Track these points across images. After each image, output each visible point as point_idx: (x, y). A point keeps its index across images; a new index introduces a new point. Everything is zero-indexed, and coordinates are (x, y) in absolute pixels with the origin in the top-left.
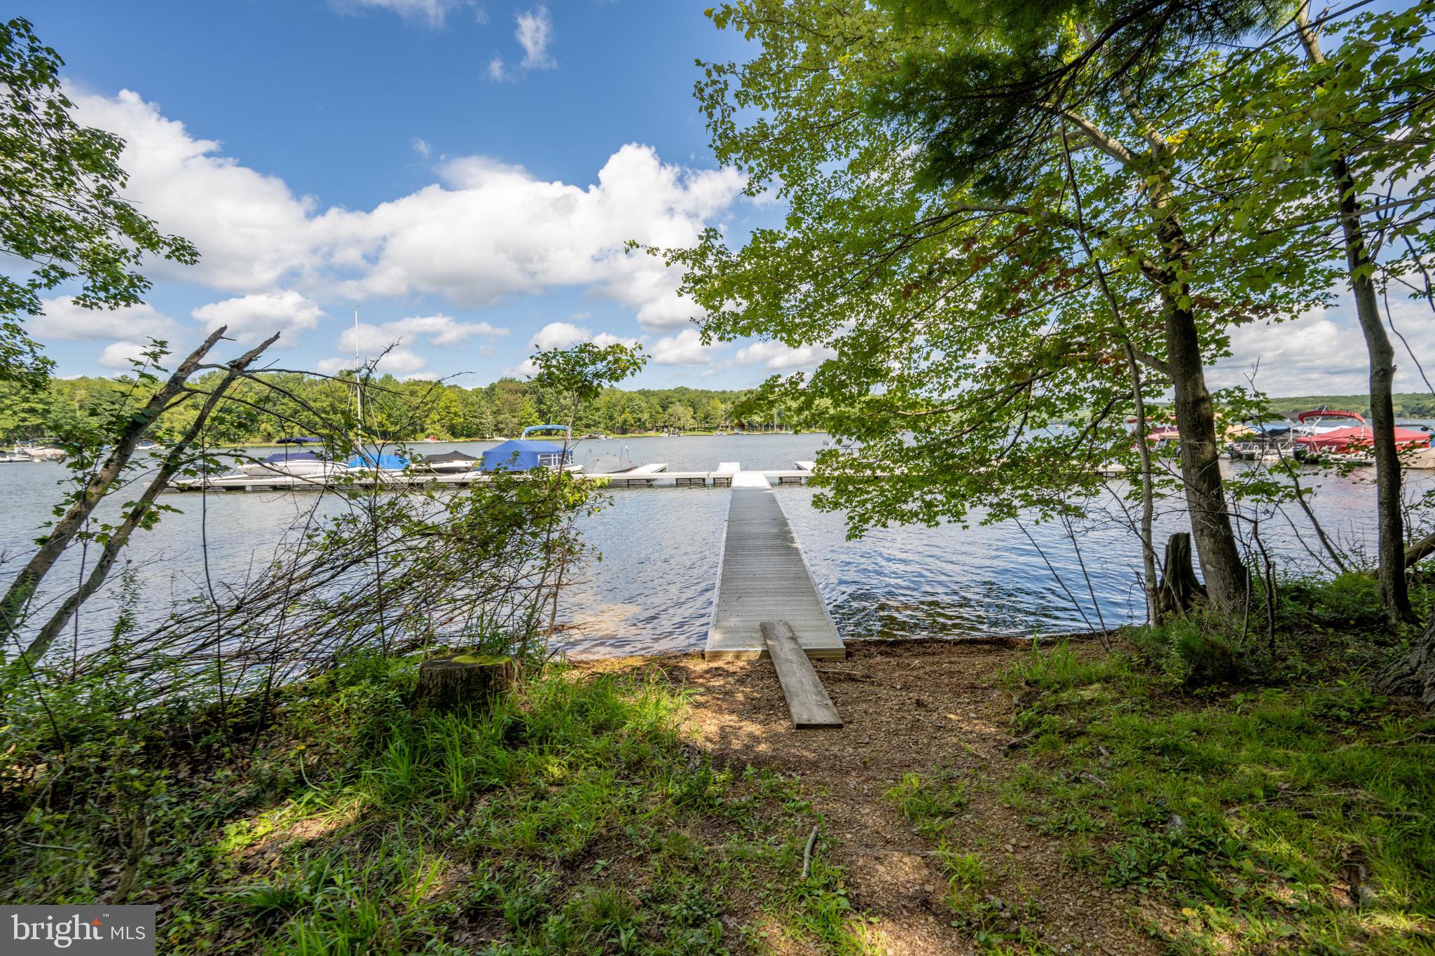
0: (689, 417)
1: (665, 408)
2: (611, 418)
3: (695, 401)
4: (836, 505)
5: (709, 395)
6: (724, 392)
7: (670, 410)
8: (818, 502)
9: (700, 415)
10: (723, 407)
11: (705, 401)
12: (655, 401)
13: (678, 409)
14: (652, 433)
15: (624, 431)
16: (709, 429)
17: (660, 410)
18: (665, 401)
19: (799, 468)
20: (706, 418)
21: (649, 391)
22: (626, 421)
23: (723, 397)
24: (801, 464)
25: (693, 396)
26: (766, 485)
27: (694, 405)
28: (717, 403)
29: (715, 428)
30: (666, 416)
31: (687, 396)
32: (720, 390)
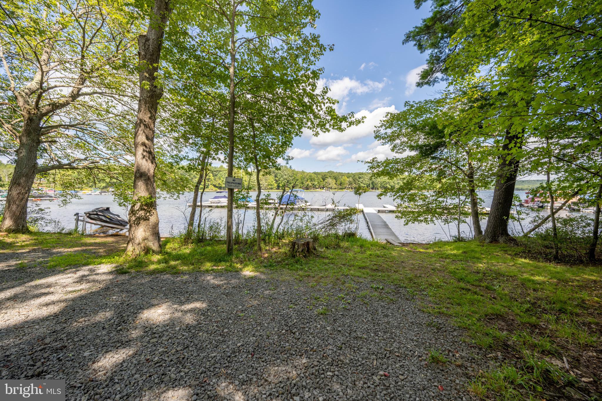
0: (334, 183)
1: (324, 180)
2: (302, 183)
3: (336, 177)
4: (402, 218)
5: (342, 174)
6: (348, 173)
7: (326, 181)
8: (397, 217)
9: (339, 182)
10: (348, 179)
11: (340, 177)
12: (320, 177)
13: (329, 180)
14: (319, 190)
15: (307, 188)
16: (342, 189)
17: (322, 180)
18: (324, 177)
19: (384, 207)
20: (341, 184)
21: (317, 173)
22: (308, 185)
23: (348, 175)
24: (385, 205)
25: (336, 175)
26: (376, 212)
27: (336, 179)
28: (345, 178)
29: (344, 188)
30: (324, 183)
31: (333, 175)
32: (346, 172)
